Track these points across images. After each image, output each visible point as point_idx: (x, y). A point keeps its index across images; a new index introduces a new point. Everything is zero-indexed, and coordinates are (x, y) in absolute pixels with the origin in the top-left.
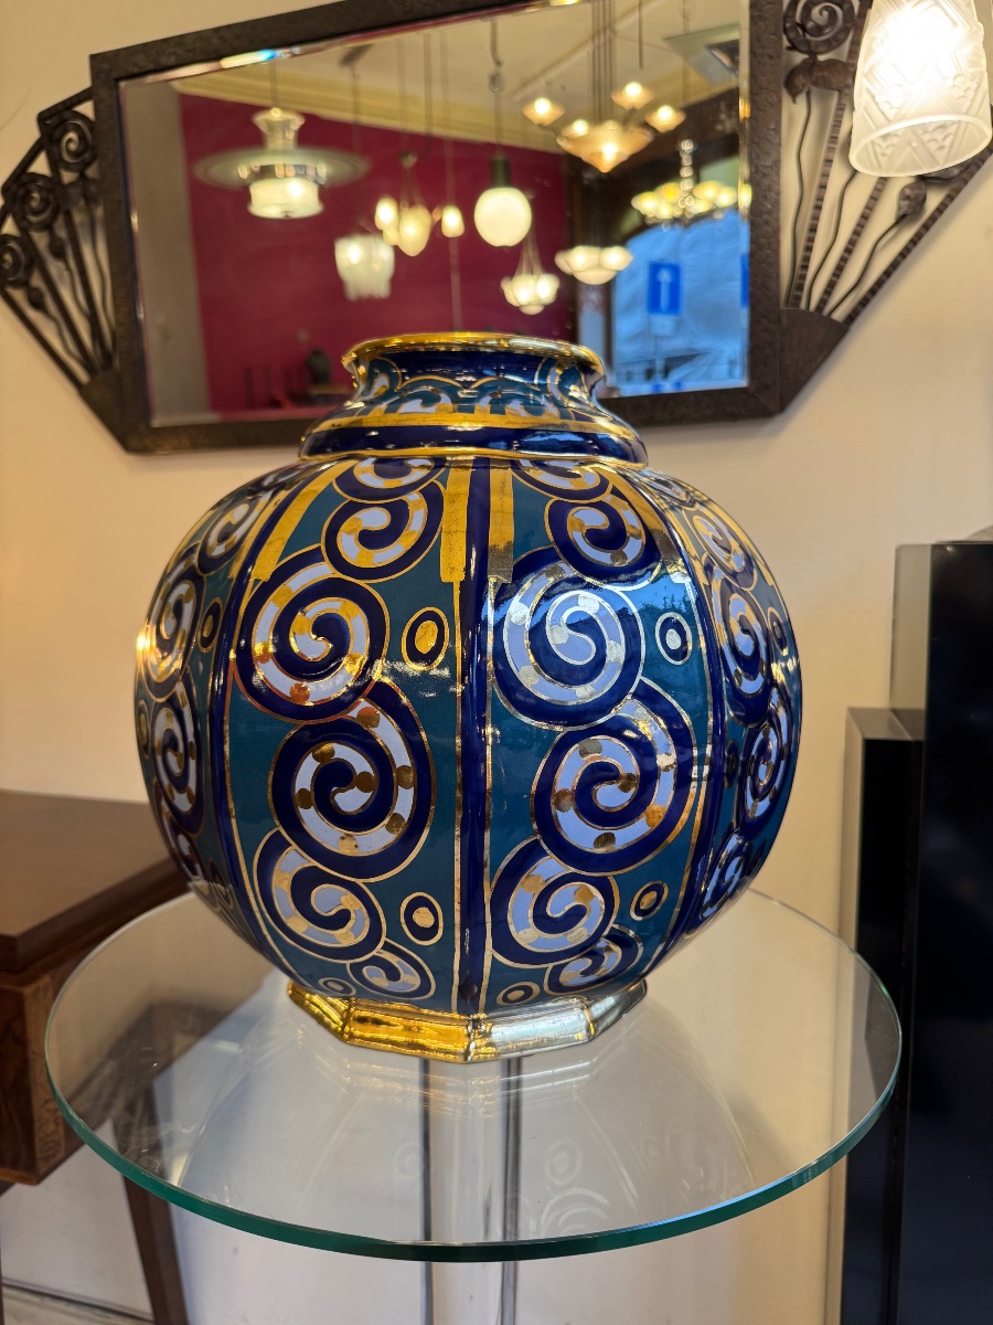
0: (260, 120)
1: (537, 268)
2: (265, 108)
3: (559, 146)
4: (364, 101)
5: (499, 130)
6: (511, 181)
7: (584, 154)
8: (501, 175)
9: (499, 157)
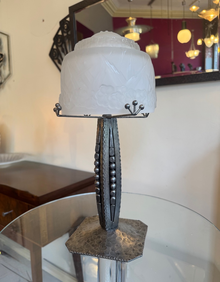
0: (127, 20)
1: (194, 48)
2: (128, 18)
3: (199, 17)
4: (153, 13)
5: (184, 15)
6: (186, 28)
7: (205, 18)
8: (184, 26)
9: (184, 22)
